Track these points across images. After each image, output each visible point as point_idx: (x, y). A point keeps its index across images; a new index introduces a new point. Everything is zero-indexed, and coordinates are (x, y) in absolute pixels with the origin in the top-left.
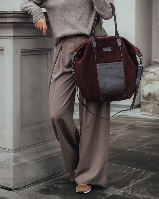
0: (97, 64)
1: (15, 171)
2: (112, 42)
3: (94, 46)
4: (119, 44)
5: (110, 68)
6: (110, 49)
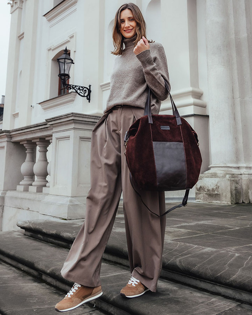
0: (153, 142)
1: (69, 208)
2: (170, 121)
3: (150, 121)
4: (179, 122)
5: (169, 148)
6: (168, 128)
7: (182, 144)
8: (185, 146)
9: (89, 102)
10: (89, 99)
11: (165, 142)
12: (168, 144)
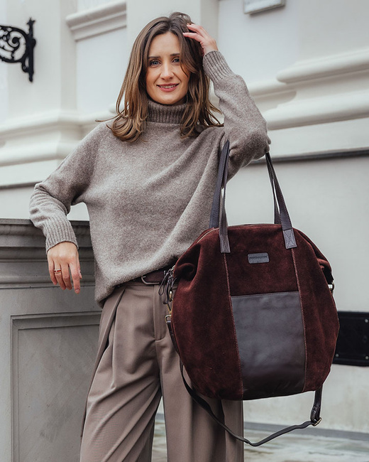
2: (269, 240)
4: (291, 243)
5: (267, 307)
6: (264, 258)
7: (298, 294)
8: (303, 298)
9: (31, 79)
10: (30, 71)
11: (257, 296)
12: (265, 298)
